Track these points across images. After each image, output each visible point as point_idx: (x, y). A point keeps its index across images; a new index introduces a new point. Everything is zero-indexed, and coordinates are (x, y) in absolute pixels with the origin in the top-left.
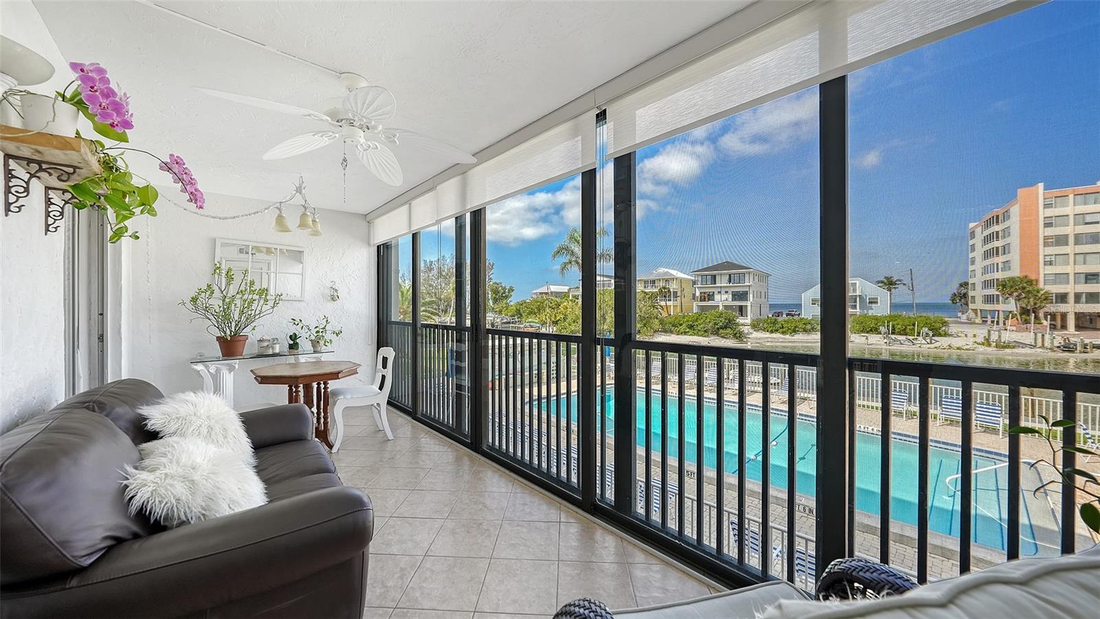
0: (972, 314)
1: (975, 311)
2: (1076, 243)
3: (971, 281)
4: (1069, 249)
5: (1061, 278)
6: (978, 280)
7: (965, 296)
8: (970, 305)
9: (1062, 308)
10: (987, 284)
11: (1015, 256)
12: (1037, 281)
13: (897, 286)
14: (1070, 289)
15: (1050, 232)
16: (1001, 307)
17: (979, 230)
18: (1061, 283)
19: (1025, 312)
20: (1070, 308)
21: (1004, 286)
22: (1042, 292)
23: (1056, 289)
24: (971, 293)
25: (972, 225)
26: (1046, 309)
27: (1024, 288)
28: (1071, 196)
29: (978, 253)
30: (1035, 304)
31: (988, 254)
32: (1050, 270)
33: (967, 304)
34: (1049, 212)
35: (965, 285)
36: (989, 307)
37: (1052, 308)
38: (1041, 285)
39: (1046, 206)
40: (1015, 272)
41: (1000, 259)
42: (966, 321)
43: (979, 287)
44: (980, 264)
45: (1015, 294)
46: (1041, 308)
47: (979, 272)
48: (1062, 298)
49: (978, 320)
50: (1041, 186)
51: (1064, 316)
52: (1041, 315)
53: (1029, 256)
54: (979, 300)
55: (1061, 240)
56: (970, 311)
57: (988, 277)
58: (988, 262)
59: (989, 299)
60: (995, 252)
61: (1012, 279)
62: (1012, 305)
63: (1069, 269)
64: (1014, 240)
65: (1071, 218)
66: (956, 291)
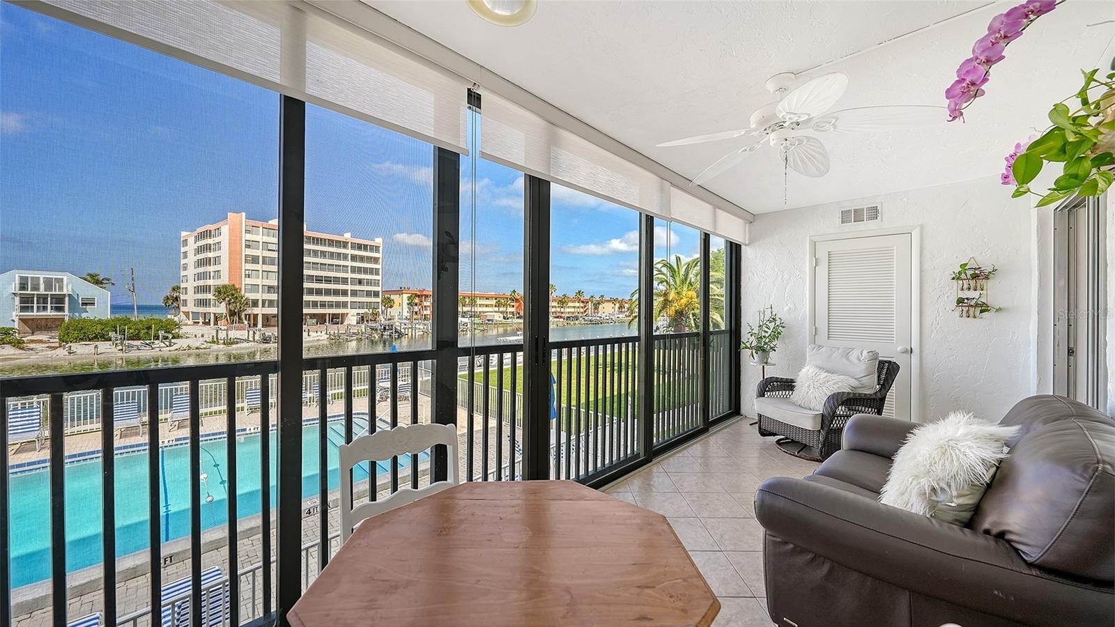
0: (183, 317)
1: (187, 314)
2: (264, 263)
3: (183, 285)
4: (259, 267)
5: (254, 288)
6: (191, 285)
7: (176, 299)
8: (181, 307)
9: (256, 311)
10: (199, 289)
11: (224, 267)
12: (241, 289)
13: (104, 285)
14: (259, 296)
15: (249, 252)
16: (212, 310)
17: (191, 240)
18: (254, 292)
19: (232, 313)
20: (258, 311)
21: (219, 292)
22: (244, 299)
23: (252, 296)
24: (183, 297)
25: (184, 234)
26: (246, 312)
27: (233, 295)
28: (261, 228)
29: (192, 259)
30: (240, 307)
31: (200, 263)
32: (249, 281)
33: (178, 307)
34: (249, 237)
35: (177, 289)
36: (201, 310)
37: (249, 311)
38: (243, 292)
39: (247, 231)
40: (224, 280)
41: (211, 269)
42: (179, 323)
43: (191, 291)
44: (191, 271)
45: (227, 299)
46: (244, 310)
47: (191, 278)
48: (255, 303)
49: (190, 322)
50: (244, 214)
51: (256, 316)
52: (243, 316)
53: (235, 268)
54: (191, 303)
55: (255, 260)
56: (181, 313)
57: (201, 283)
58: (201, 270)
59: (202, 303)
60: (206, 262)
61: (225, 287)
62: (222, 309)
63: (259, 282)
64: (224, 253)
65: (261, 243)
66: (168, 294)
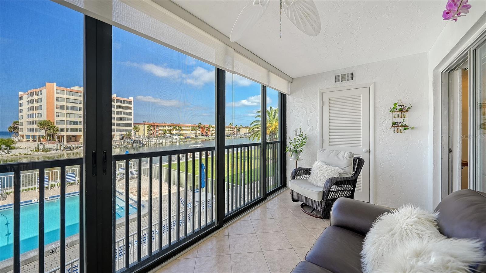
0: (20, 137)
1: (23, 136)
2: (67, 109)
3: (20, 121)
4: (64, 111)
5: (62, 122)
6: (24, 120)
7: (16, 128)
9: (63, 134)
10: (30, 123)
11: (44, 111)
12: (54, 123)
14: (65, 126)
15: (58, 103)
16: (37, 134)
17: (25, 97)
18: (62, 124)
19: (49, 135)
20: (65, 134)
21: (41, 124)
22: (56, 127)
23: (60, 126)
24: (20, 127)
25: (20, 93)
26: (57, 135)
27: (49, 126)
28: (65, 91)
29: (25, 107)
30: (53, 132)
31: (30, 109)
32: (58, 118)
33: (18, 132)
34: (58, 95)
35: (16, 122)
36: (32, 134)
37: (59, 134)
38: (55, 125)
39: (57, 93)
40: (44, 118)
41: (36, 112)
42: (18, 141)
43: (25, 124)
44: (25, 113)
45: (46, 128)
47: (25, 117)
48: (62, 130)
49: (25, 140)
50: (55, 84)
51: (63, 136)
52: (55, 137)
53: (50, 111)
54: (25, 130)
55: (62, 107)
56: (19, 136)
57: (31, 119)
58: (31, 112)
59: (32, 130)
60: (34, 108)
61: (44, 121)
62: (43, 133)
63: (64, 119)
64: (44, 104)
65: (65, 99)
66: (11, 125)
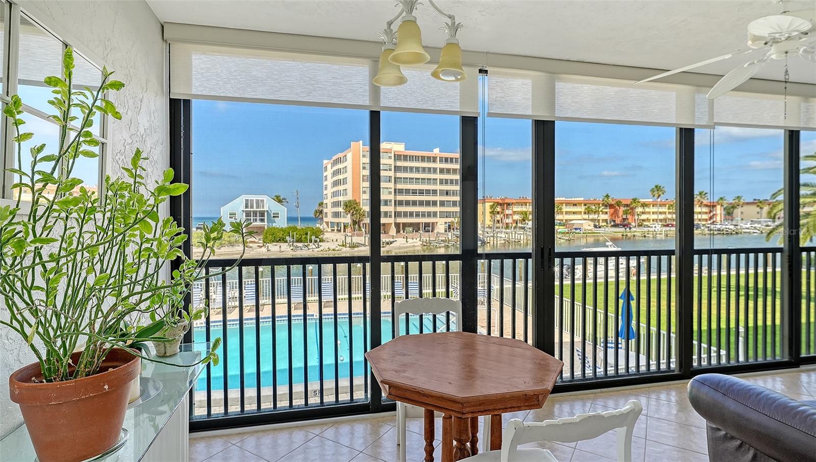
0: (325, 225)
1: (327, 223)
3: (324, 202)
5: (367, 202)
6: (328, 201)
7: (321, 212)
8: (324, 218)
10: (336, 204)
11: (349, 186)
12: (360, 203)
13: (283, 203)
15: (365, 172)
16: (342, 220)
17: (329, 166)
19: (354, 223)
21: (346, 206)
22: (362, 211)
23: (367, 209)
24: (325, 210)
25: (325, 162)
26: (363, 222)
27: (355, 208)
29: (330, 181)
30: (359, 218)
31: (334, 184)
32: (365, 196)
33: (322, 218)
34: (365, 160)
35: (321, 204)
36: (336, 220)
37: (365, 221)
38: (361, 206)
39: (364, 156)
40: (349, 197)
41: (341, 188)
42: (323, 230)
43: (329, 206)
44: (330, 191)
45: (351, 211)
46: (362, 220)
47: (329, 196)
49: (329, 230)
50: (361, 142)
52: (361, 225)
53: (356, 186)
54: (330, 215)
56: (324, 223)
57: (335, 199)
58: (335, 189)
59: (336, 215)
60: (339, 183)
61: (350, 201)
62: (348, 219)
64: (349, 175)
66: (317, 209)
